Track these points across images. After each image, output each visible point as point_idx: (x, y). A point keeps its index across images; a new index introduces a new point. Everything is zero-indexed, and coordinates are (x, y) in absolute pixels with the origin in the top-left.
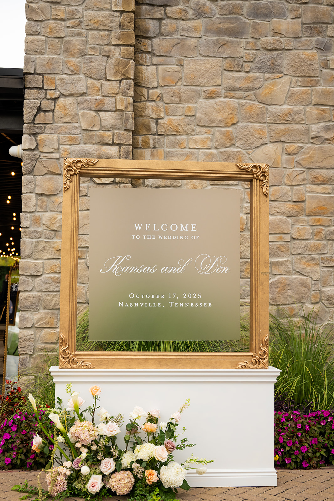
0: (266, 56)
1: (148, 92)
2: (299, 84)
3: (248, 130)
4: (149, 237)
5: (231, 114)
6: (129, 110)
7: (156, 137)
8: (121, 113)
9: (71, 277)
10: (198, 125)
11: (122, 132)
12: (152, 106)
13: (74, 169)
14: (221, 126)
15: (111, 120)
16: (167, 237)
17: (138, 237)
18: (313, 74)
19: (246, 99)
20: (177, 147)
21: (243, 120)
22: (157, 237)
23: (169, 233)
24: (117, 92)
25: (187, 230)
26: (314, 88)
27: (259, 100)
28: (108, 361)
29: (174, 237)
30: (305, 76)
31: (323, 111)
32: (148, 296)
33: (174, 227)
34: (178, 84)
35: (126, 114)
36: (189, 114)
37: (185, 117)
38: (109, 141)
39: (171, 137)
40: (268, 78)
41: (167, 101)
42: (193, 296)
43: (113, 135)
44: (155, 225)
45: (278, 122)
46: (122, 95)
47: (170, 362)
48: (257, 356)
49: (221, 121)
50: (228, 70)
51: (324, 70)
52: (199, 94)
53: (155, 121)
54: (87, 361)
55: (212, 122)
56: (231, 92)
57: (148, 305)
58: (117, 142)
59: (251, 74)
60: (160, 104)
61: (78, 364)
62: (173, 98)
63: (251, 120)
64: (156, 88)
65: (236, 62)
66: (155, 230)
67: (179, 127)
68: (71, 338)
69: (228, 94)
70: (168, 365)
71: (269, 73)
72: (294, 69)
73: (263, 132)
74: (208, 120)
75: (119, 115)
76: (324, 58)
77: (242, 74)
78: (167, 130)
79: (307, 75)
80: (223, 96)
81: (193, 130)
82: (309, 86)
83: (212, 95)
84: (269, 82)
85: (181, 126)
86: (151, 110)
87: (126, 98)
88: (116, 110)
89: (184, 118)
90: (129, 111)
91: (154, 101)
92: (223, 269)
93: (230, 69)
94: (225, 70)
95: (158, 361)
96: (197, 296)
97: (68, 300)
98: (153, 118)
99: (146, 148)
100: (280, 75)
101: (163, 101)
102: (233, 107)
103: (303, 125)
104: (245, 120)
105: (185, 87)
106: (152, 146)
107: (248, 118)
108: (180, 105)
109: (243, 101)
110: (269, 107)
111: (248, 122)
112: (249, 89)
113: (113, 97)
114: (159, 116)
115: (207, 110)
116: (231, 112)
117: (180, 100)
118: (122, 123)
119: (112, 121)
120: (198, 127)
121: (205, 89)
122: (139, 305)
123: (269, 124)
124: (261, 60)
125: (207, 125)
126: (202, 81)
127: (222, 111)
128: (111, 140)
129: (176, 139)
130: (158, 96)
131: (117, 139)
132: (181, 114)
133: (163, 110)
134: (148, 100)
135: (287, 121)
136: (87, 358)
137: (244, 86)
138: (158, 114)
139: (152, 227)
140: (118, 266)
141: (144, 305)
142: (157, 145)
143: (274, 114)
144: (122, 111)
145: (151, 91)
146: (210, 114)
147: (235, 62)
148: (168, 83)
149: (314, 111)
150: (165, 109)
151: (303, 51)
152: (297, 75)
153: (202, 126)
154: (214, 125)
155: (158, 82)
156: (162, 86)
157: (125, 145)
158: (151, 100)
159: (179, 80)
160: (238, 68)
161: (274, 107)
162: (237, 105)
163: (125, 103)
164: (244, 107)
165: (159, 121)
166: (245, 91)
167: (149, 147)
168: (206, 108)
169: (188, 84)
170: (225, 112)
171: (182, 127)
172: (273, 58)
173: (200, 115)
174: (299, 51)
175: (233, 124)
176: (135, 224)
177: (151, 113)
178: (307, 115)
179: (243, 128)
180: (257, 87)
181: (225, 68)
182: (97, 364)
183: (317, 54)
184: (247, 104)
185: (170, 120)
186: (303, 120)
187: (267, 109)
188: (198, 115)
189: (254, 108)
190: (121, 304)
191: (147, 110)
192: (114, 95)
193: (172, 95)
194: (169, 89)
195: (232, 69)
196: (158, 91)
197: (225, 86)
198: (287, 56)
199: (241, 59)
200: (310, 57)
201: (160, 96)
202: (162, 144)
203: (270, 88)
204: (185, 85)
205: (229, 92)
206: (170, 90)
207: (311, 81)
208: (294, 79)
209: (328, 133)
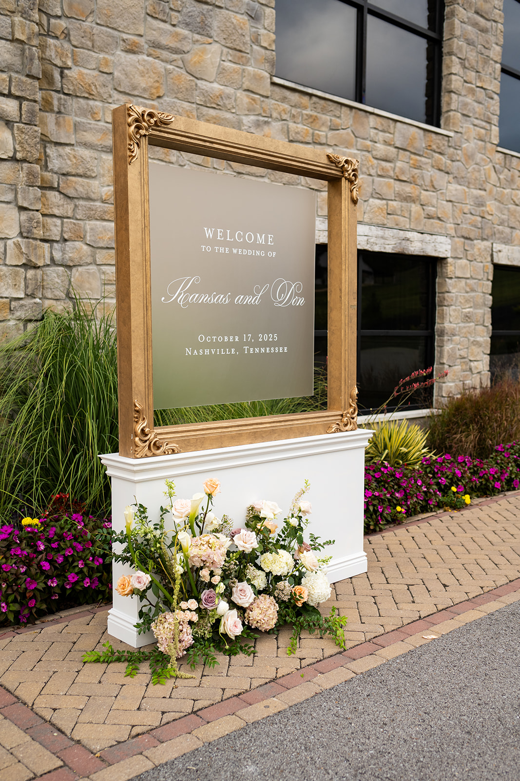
0: (195, 9)
1: (49, 21)
2: (230, 58)
3: (176, 109)
4: (222, 250)
5: (157, 81)
6: (32, 44)
7: (62, 96)
8: (21, 46)
9: (145, 309)
10: (115, 89)
11: (24, 79)
12: (55, 46)
13: (145, 126)
14: (145, 96)
15: (5, 55)
16: (242, 252)
17: (209, 249)
18: (243, 49)
19: (172, 63)
20: (90, 117)
21: (169, 94)
22: (231, 251)
23: (244, 245)
24: (13, 9)
25: (263, 243)
26: (244, 67)
27: (187, 69)
28: (197, 439)
29: (250, 252)
30: (235, 49)
31: (254, 100)
32: (220, 339)
33: (250, 238)
34: (90, 19)
35: (29, 49)
36: (105, 70)
37: (100, 73)
38: (4, 89)
39: (81, 100)
40: (197, 41)
41: (75, 43)
42: (269, 338)
43: (10, 81)
44: (228, 231)
45: (208, 105)
46: (22, 16)
47: (265, 432)
48: (348, 415)
49: (145, 90)
50: (152, 16)
51: (255, 47)
52: (117, 42)
53: (59, 70)
54: (171, 442)
55: (135, 88)
56: (155, 50)
57: (220, 352)
58: (17, 94)
59: (177, 29)
60: (66, 45)
61: (162, 448)
62: (83, 40)
63: (179, 95)
64: (59, 17)
65: (162, 7)
66: (228, 239)
67: (93, 87)
68: (149, 409)
69: (152, 52)
70: (263, 437)
71: (198, 33)
72: (225, 36)
73: (192, 115)
74: (129, 84)
75: (17, 48)
76: (254, 30)
77: (167, 27)
78: (76, 88)
79: (238, 48)
80: (146, 52)
81: (110, 96)
82: (240, 64)
83: (134, 48)
84: (197, 47)
85: (95, 86)
86: (54, 51)
87: (28, 22)
88: (13, 40)
89: (98, 75)
90: (33, 46)
91: (57, 38)
92: (299, 299)
93: (154, 15)
94: (148, 15)
95: (253, 432)
96: (273, 338)
97: (143, 347)
98: (56, 65)
99: (47, 112)
100: (210, 40)
101: (69, 41)
102: (159, 73)
103: (234, 115)
104: (171, 93)
105: (99, 27)
106: (56, 109)
107: (176, 92)
108: (93, 54)
109: (170, 67)
110: (199, 82)
111: (176, 97)
112: (176, 51)
113: (6, 15)
114: (65, 63)
115: (128, 68)
116: (156, 79)
117: (93, 46)
118: (23, 63)
119: (7, 56)
120: (116, 92)
121: (125, 36)
122: (210, 352)
123: (198, 106)
124: (189, 12)
125: (127, 91)
126: (120, 23)
127: (147, 75)
128: (7, 88)
129: (88, 105)
130: (63, 32)
131: (17, 88)
132: (94, 67)
133: (70, 55)
134: (48, 35)
135: (218, 105)
136: (171, 438)
137: (171, 45)
138: (64, 60)
139: (224, 235)
140: (185, 293)
141: (216, 352)
142: (63, 110)
143: (204, 93)
144: (21, 42)
145: (53, 21)
146: (131, 77)
147: (160, 7)
148: (77, 15)
149: (244, 98)
150: (73, 54)
151: (235, 14)
152: (228, 45)
153: (121, 92)
154: (136, 93)
155: (62, 8)
156: (67, 17)
157: (28, 100)
158: (53, 35)
159: (90, 13)
160: (164, 16)
161: (204, 83)
162: (163, 70)
163: (27, 31)
164: (171, 75)
165: (66, 71)
166: (171, 53)
167: (52, 111)
168: (126, 66)
169: (102, 23)
170: (150, 77)
171: (97, 88)
172: (203, 14)
173: (119, 74)
174: (230, 13)
175: (159, 97)
176: (206, 229)
177: (53, 57)
178: (238, 102)
179: (171, 105)
180: (185, 49)
181: (148, 12)
182: (184, 445)
183: (247, 22)
184: (174, 72)
185: (80, 74)
186: (234, 108)
187: (196, 85)
188: (116, 74)
189: (183, 79)
190: (188, 351)
191: (48, 49)
192: (9, 14)
193: (83, 34)
194: (77, 24)
195: (157, 16)
196: (63, 23)
197: (149, 38)
198: (217, 15)
199: (167, 4)
200: (242, 25)
201: (65, 32)
202: (70, 108)
203: (200, 56)
204: (97, 24)
205: (153, 49)
206: (79, 26)
207: (242, 57)
208: (225, 50)
209: (258, 130)
